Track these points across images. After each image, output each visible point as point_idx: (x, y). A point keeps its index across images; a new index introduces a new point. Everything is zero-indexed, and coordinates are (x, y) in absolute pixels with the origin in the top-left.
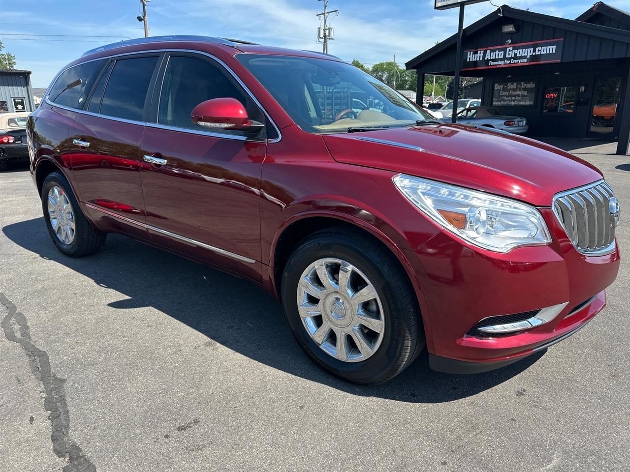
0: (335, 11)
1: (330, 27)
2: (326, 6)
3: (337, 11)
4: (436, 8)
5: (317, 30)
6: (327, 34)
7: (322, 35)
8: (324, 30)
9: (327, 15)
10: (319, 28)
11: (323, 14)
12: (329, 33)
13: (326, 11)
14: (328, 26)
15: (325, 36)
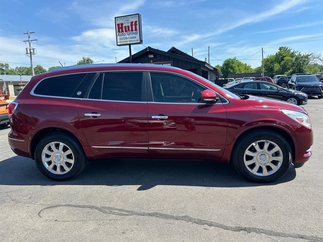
0: (36, 40)
1: (33, 48)
2: (29, 37)
3: (37, 40)
4: (117, 45)
5: (26, 49)
6: (32, 52)
7: (29, 52)
8: (30, 50)
9: (30, 42)
10: (26, 48)
11: (27, 41)
12: (33, 51)
13: (30, 40)
14: (32, 47)
15: (31, 53)
